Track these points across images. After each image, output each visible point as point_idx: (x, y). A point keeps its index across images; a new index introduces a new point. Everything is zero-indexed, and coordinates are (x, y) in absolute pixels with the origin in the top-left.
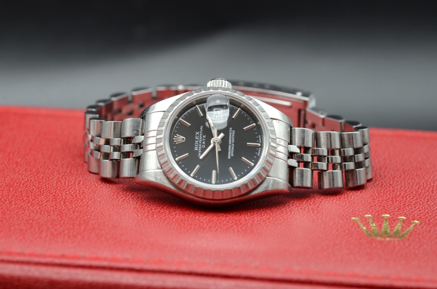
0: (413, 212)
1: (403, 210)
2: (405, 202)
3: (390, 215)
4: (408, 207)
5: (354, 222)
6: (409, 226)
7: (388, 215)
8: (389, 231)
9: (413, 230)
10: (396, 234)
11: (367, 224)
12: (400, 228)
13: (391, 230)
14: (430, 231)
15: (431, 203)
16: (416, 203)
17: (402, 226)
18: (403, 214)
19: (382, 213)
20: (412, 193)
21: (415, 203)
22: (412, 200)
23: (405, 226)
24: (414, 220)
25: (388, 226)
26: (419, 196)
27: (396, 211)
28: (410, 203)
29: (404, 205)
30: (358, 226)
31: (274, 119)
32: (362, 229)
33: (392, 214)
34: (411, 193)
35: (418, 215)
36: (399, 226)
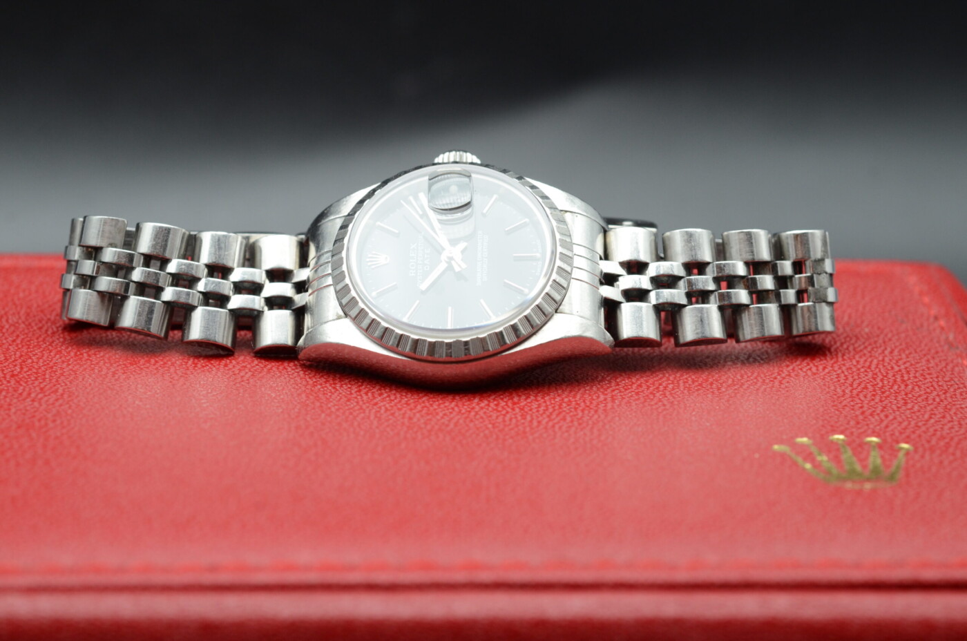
0: (887, 427)
1: (867, 425)
2: (862, 407)
3: (846, 436)
4: (873, 417)
5: (783, 455)
6: (896, 456)
7: (841, 437)
8: (858, 468)
9: (907, 462)
10: (876, 475)
11: (809, 457)
12: (879, 461)
13: (865, 467)
14: (941, 462)
15: (913, 407)
16: (885, 407)
17: (882, 457)
18: (869, 432)
19: (827, 433)
20: (866, 388)
21: (881, 408)
22: (872, 403)
23: (887, 457)
24: (898, 442)
25: (854, 459)
26: (883, 393)
27: (852, 427)
28: (874, 409)
29: (863, 413)
30: (795, 464)
31: (566, 211)
32: (804, 469)
33: (848, 432)
34: (863, 388)
35: (901, 433)
36: (875, 458)
